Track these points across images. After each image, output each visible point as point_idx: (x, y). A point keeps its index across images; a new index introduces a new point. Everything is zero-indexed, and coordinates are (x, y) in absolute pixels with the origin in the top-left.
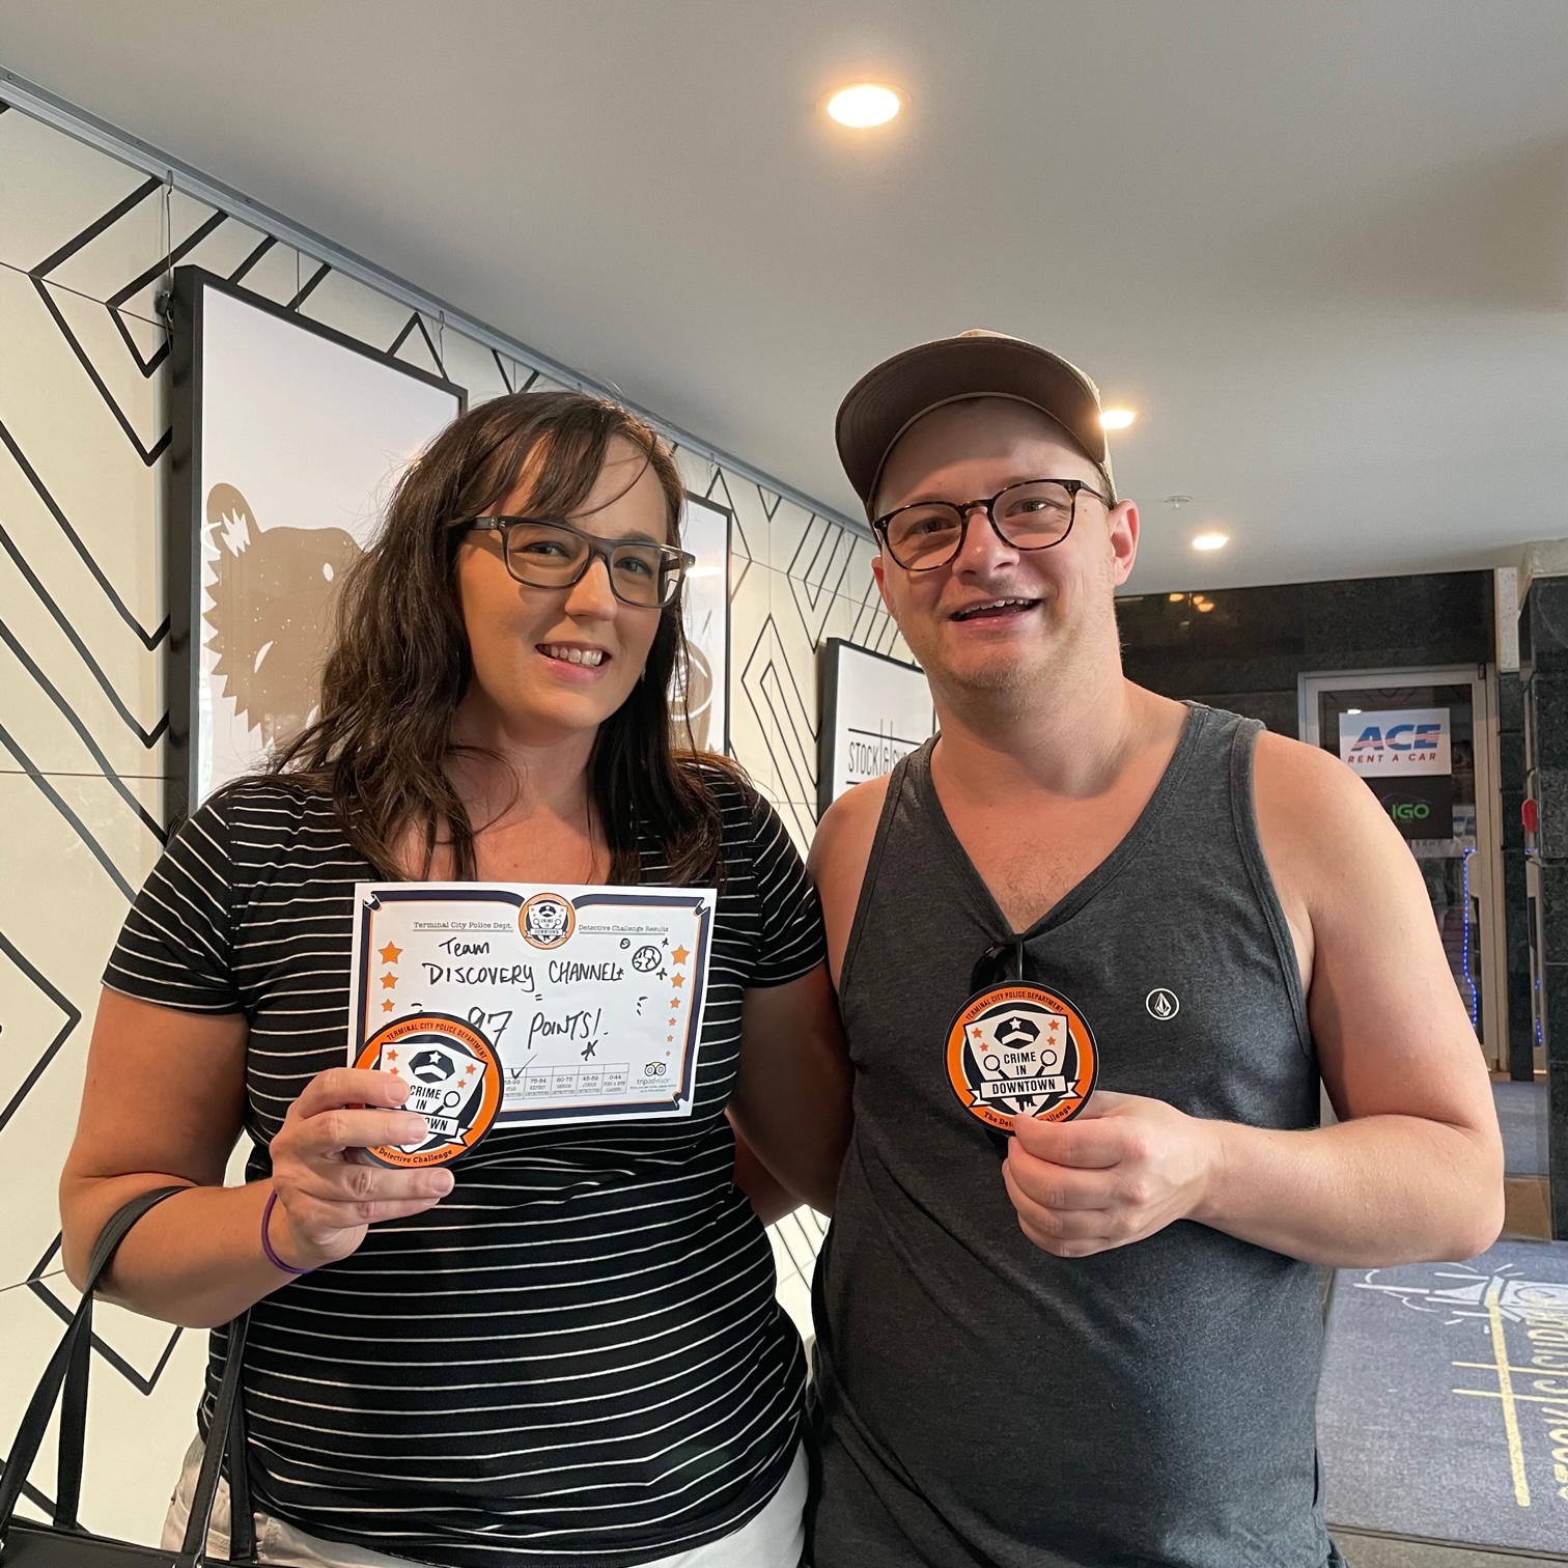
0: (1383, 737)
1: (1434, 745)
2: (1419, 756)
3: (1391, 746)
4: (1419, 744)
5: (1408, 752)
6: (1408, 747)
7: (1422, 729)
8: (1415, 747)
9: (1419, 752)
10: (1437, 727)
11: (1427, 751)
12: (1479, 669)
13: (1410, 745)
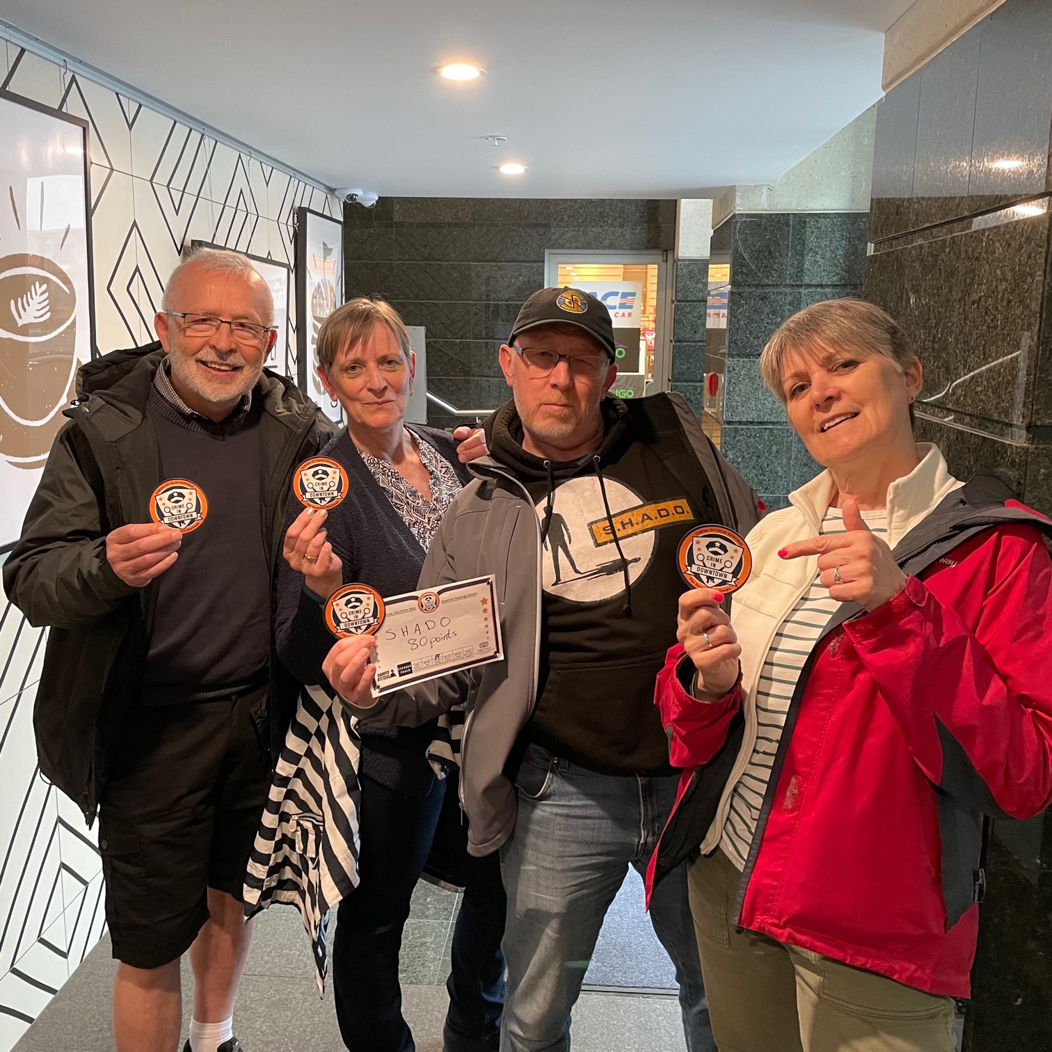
1: (631, 307)
2: (621, 314)
4: (622, 306)
7: (624, 295)
8: (619, 308)
9: (621, 311)
10: (634, 295)
11: (627, 311)
12: (663, 254)
13: (616, 306)
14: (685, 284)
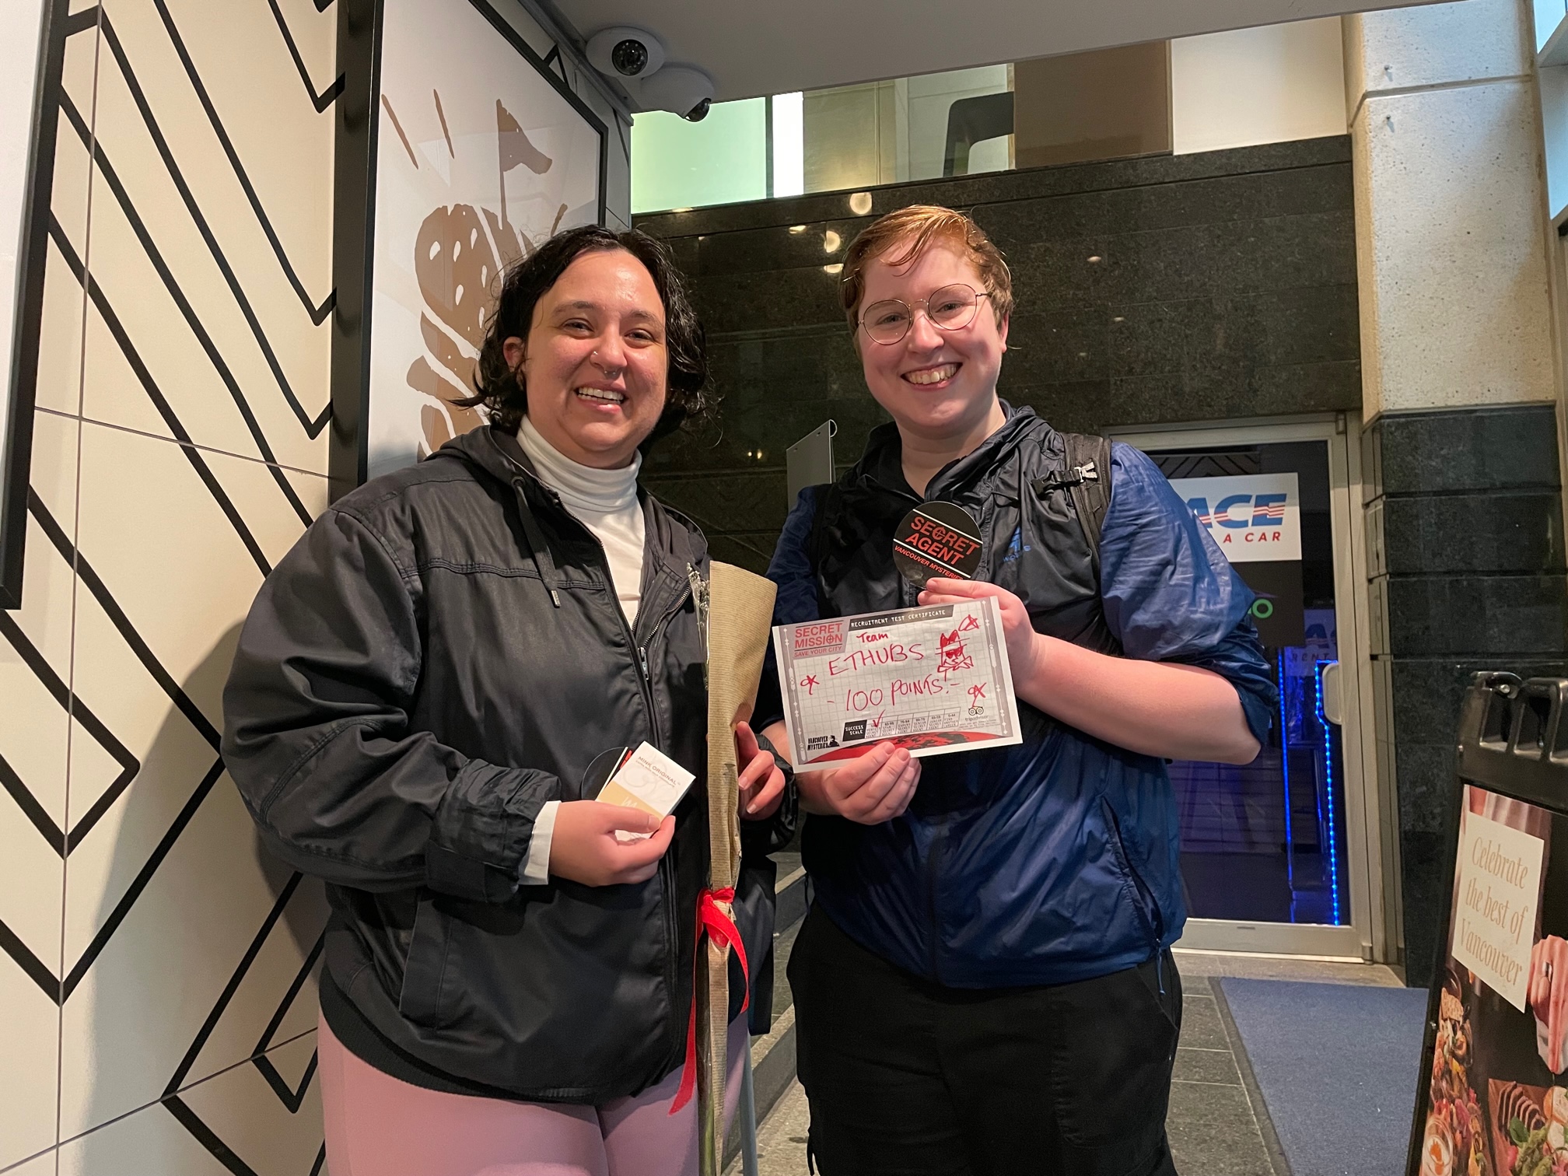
0: (1211, 511)
1: (1279, 521)
2: (1258, 536)
3: (1219, 522)
4: (1259, 520)
5: (1245, 531)
6: (1244, 524)
7: (1263, 500)
8: (1253, 525)
9: (1259, 530)
10: (1281, 498)
11: (1269, 530)
12: (1336, 421)
13: (1247, 522)
14: (1403, 460)
